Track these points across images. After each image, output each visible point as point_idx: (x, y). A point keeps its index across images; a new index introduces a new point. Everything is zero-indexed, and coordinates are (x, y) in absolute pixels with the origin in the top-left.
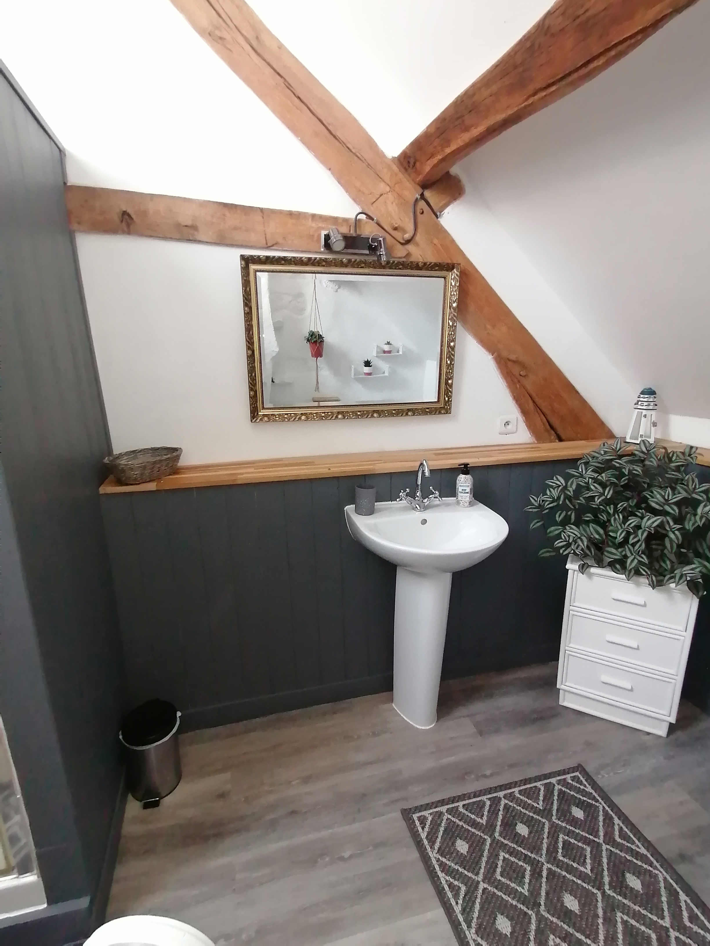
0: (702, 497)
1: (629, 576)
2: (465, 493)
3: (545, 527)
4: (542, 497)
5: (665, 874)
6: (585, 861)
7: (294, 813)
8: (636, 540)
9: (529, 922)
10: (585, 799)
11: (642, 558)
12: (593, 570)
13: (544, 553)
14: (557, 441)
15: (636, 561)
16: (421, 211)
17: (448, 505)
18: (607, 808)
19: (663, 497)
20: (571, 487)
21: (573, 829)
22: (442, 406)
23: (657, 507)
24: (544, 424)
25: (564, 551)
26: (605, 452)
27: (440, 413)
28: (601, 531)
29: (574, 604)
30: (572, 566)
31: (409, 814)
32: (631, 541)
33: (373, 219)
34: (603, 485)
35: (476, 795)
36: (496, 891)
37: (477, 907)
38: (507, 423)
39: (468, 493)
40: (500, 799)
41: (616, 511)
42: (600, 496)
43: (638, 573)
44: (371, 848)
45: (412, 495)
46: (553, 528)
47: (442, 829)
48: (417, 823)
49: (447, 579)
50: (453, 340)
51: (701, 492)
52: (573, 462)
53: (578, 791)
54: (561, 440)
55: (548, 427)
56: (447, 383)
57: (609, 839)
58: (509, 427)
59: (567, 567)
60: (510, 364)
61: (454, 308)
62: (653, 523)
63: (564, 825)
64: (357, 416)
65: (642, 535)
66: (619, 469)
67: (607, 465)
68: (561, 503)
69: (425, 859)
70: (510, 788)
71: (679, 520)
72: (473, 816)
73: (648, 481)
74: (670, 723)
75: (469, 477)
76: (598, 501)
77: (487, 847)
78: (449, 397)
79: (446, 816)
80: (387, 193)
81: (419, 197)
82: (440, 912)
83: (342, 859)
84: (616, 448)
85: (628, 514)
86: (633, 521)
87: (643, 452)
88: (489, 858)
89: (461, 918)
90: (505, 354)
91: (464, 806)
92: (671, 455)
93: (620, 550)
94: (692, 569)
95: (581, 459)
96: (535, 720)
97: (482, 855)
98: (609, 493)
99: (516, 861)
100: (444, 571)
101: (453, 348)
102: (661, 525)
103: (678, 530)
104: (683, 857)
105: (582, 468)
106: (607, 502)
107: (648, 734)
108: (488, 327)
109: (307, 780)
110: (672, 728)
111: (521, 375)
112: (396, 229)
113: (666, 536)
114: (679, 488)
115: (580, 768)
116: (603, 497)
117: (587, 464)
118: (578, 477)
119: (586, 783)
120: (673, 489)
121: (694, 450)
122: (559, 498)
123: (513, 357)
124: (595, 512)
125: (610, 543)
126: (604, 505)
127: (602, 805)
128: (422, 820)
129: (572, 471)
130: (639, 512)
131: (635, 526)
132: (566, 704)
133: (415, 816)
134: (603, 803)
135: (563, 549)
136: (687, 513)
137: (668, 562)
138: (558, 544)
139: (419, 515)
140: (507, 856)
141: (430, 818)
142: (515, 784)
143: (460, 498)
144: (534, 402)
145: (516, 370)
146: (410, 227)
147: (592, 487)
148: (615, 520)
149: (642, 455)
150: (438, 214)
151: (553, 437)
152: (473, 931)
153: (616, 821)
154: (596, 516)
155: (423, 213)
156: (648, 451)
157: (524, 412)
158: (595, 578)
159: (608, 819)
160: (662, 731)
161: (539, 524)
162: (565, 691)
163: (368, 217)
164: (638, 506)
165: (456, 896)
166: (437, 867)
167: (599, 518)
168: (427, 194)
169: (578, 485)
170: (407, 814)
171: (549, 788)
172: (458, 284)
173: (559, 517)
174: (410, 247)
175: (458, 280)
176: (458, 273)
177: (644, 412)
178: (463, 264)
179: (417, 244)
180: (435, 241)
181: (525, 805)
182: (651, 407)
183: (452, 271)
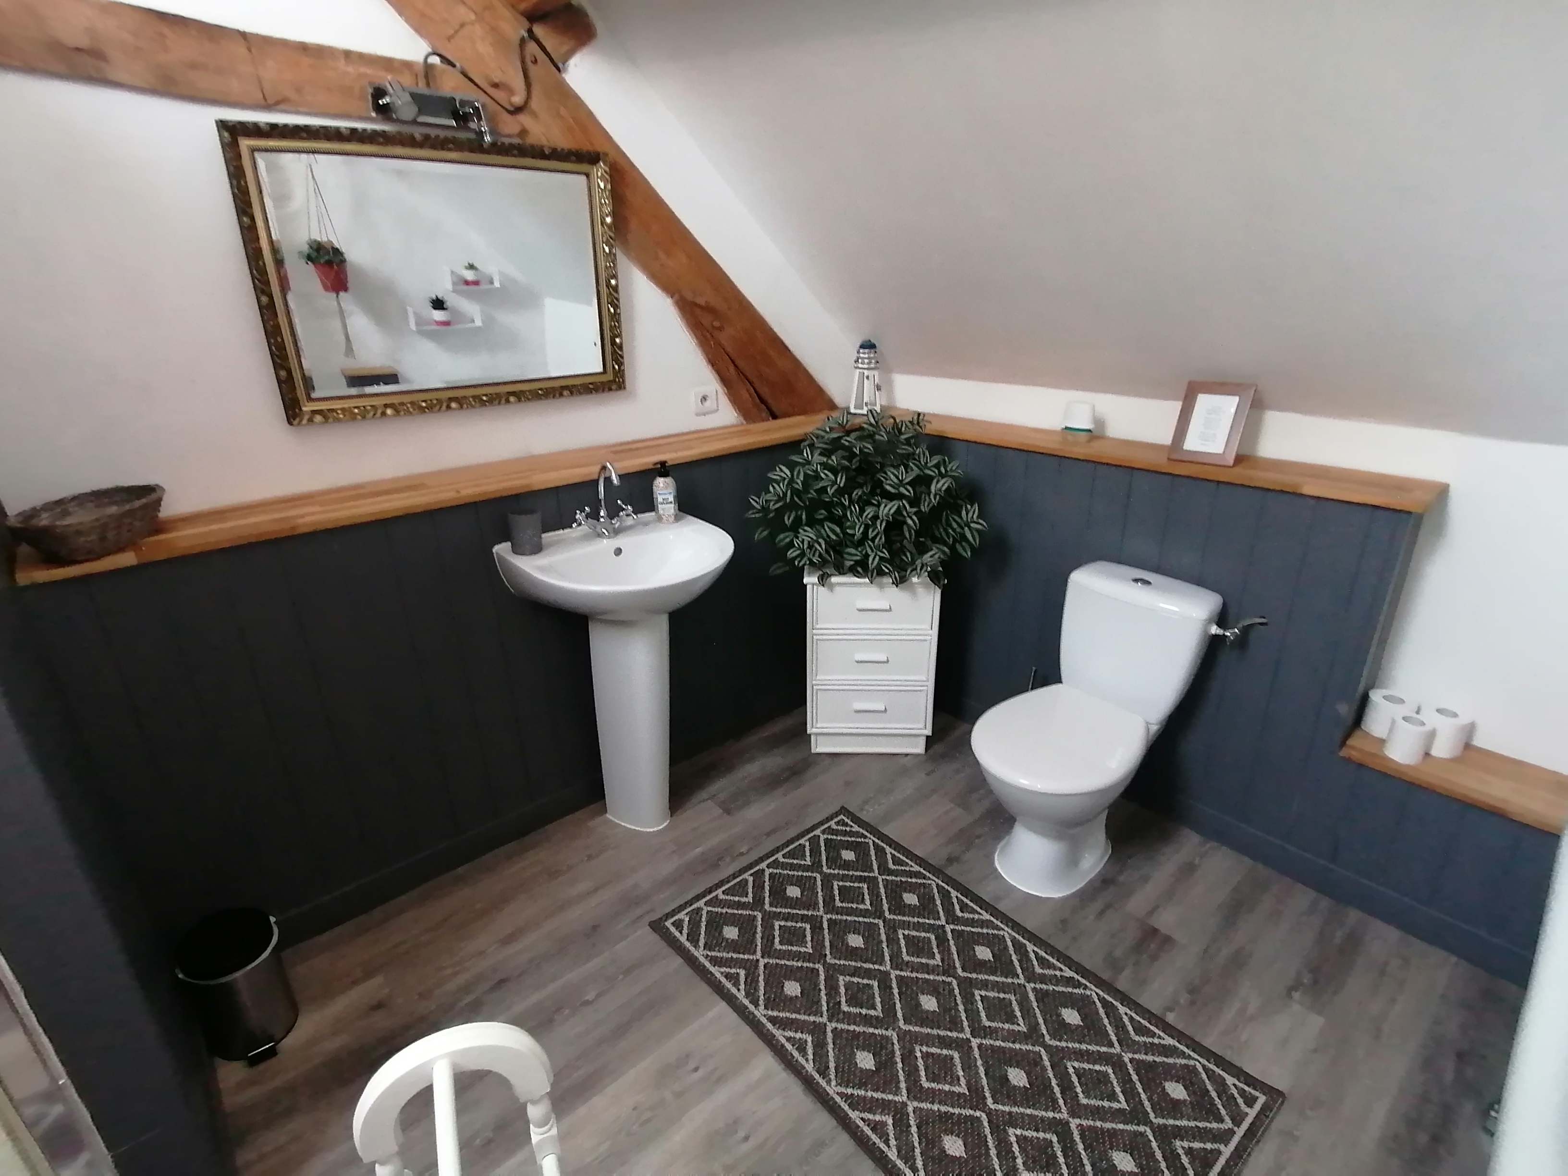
0: (933, 472)
1: (872, 577)
2: (667, 503)
3: (772, 536)
4: (764, 497)
5: (936, 880)
6: (863, 898)
7: (502, 981)
8: (875, 533)
9: (818, 975)
10: (853, 839)
11: (884, 553)
12: (834, 579)
13: (776, 570)
14: (770, 418)
15: (877, 558)
16: (533, 59)
17: (646, 523)
18: (877, 841)
19: (897, 478)
20: (798, 478)
21: (846, 872)
22: (612, 378)
23: (893, 491)
24: (751, 396)
25: (799, 562)
26: (831, 429)
27: (610, 389)
28: (838, 530)
29: (818, 627)
30: (810, 580)
31: (660, 923)
32: (871, 535)
33: (454, 66)
34: (834, 471)
35: (734, 876)
36: (778, 961)
37: (762, 984)
38: (704, 399)
39: (670, 503)
40: (763, 870)
41: (851, 502)
42: (832, 486)
43: (881, 573)
44: (621, 977)
45: (594, 515)
46: (782, 536)
47: (703, 925)
48: (673, 929)
49: (664, 623)
50: (615, 277)
51: (932, 467)
52: (794, 446)
53: (845, 833)
54: (775, 417)
55: (758, 401)
56: (613, 343)
57: (884, 869)
58: (708, 404)
59: (804, 582)
60: (698, 311)
61: (609, 226)
62: (890, 509)
63: (836, 872)
64: (483, 403)
65: (881, 526)
66: (849, 449)
67: (835, 446)
68: (788, 500)
69: (691, 961)
70: (773, 855)
71: (915, 502)
72: (737, 899)
73: (879, 459)
74: (927, 737)
75: (669, 480)
76: (830, 491)
77: (760, 922)
78: (620, 364)
79: (706, 909)
80: (472, 23)
81: (526, 35)
82: (722, 1006)
83: (587, 1003)
84: (843, 422)
85: (864, 503)
86: (870, 511)
87: (871, 425)
88: (763, 933)
89: (746, 1002)
90: (689, 296)
91: (723, 892)
92: (900, 426)
93: (860, 549)
94: (931, 557)
95: (803, 440)
96: (787, 779)
97: (755, 932)
98: (841, 481)
99: (794, 924)
100: (657, 612)
101: (616, 289)
102: (898, 511)
103: (915, 514)
104: (951, 860)
105: (806, 453)
106: (840, 492)
107: (907, 755)
108: (661, 255)
109: (508, 940)
110: (930, 741)
111: (713, 326)
112: (496, 86)
113: (905, 523)
114: (911, 464)
115: (843, 810)
116: (836, 487)
117: (812, 446)
118: (803, 465)
119: (851, 824)
120: (906, 467)
121: (921, 417)
122: (785, 494)
123: (701, 301)
124: (828, 506)
125: (848, 543)
126: (838, 497)
127: (871, 839)
128: (678, 925)
129: (796, 458)
130: (875, 500)
131: (873, 517)
132: (820, 750)
133: (668, 924)
134: (872, 837)
135: (798, 560)
136: (922, 493)
137: (908, 554)
138: (791, 554)
139: (608, 544)
140: (783, 923)
141: (687, 919)
142: (777, 850)
143: (660, 512)
144: (736, 366)
145: (706, 320)
146: (518, 84)
147: (823, 476)
148: (851, 512)
149: (871, 428)
150: (561, 65)
151: (764, 415)
152: (762, 1007)
153: (888, 850)
154: (830, 512)
155: (536, 62)
156: (876, 422)
157: (725, 381)
158: (837, 589)
159: (880, 851)
160: (920, 747)
161: (765, 533)
162: (817, 734)
163: (445, 62)
164: (873, 493)
165: (736, 984)
166: (707, 964)
167: (833, 513)
168: (538, 30)
169: (806, 474)
170: (657, 926)
171: (814, 841)
172: (609, 187)
173: (789, 519)
174: (524, 119)
175: (609, 179)
176: (607, 169)
177: (866, 373)
178: (612, 154)
179: (534, 115)
180: (563, 111)
181: (792, 867)
182: (872, 366)
183: (597, 165)
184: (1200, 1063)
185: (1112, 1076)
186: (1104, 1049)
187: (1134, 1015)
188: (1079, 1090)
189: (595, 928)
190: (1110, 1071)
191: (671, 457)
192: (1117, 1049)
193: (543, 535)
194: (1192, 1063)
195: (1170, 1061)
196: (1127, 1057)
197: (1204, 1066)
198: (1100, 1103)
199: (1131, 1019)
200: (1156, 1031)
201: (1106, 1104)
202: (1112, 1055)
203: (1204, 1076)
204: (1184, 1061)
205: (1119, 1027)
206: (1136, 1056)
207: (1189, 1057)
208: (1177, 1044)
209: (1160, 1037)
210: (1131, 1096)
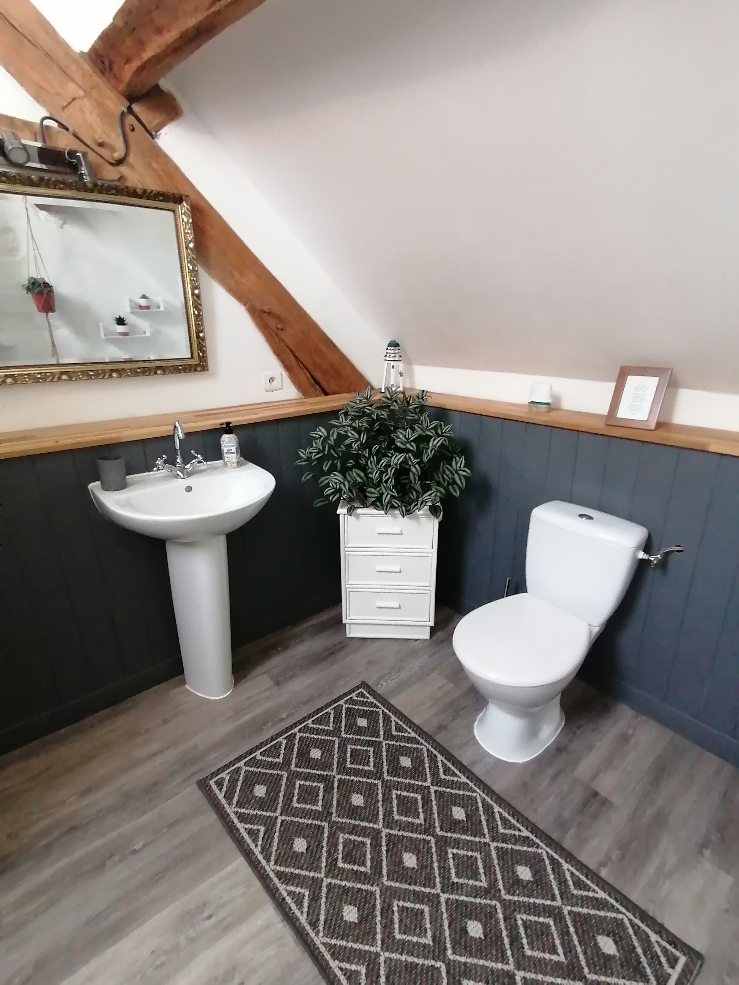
0: (432, 432)
1: (386, 510)
2: (231, 453)
3: (315, 478)
4: (309, 450)
5: (427, 746)
6: (369, 760)
7: (72, 829)
8: (387, 477)
9: (323, 831)
10: (368, 709)
11: (393, 492)
12: (359, 511)
13: (318, 503)
14: (323, 395)
15: (389, 496)
16: (131, 128)
17: (215, 468)
18: (385, 710)
19: (405, 436)
20: (333, 436)
21: (359, 737)
22: (198, 362)
23: (402, 446)
24: (308, 379)
25: (333, 498)
26: (360, 401)
27: (196, 370)
28: (362, 475)
29: (348, 546)
30: (341, 511)
31: (205, 782)
32: (384, 479)
33: (67, 129)
34: (359, 431)
35: (272, 739)
37: (276, 840)
38: (272, 380)
39: (234, 453)
40: (295, 734)
41: (370, 454)
42: (356, 442)
43: (393, 507)
44: (165, 830)
45: (171, 462)
46: (322, 479)
47: (240, 783)
48: (214, 787)
49: (222, 542)
50: (197, 288)
51: (431, 429)
52: (334, 414)
53: (363, 704)
54: (326, 394)
55: (313, 382)
56: (198, 337)
57: (388, 735)
58: (274, 383)
59: (338, 512)
60: (265, 316)
61: (191, 249)
62: (398, 460)
63: (351, 736)
64: (90, 377)
65: (391, 472)
66: (369, 415)
67: (361, 414)
68: (326, 453)
69: (223, 816)
70: (304, 722)
71: (418, 454)
72: (270, 759)
73: (392, 423)
74: (431, 627)
75: (232, 436)
76: (355, 446)
77: (284, 782)
78: (204, 352)
79: (245, 768)
80: (82, 98)
81: (126, 110)
82: (241, 860)
83: (135, 852)
84: (367, 396)
85: (380, 455)
86: (384, 461)
87: (387, 398)
88: (286, 791)
89: (261, 857)
90: (258, 305)
91: (261, 753)
92: (408, 400)
93: (378, 489)
94: (429, 495)
95: (341, 410)
96: (326, 658)
97: (280, 791)
98: (364, 438)
99: (311, 783)
100: (217, 534)
101: (198, 296)
102: (405, 462)
103: (418, 463)
104: (441, 728)
105: (342, 417)
106: (364, 446)
107: (416, 640)
108: (236, 274)
109: (87, 791)
110: (433, 631)
111: (277, 328)
112: (101, 145)
113: (410, 470)
114: (416, 427)
115: (364, 685)
116: (359, 442)
117: (346, 414)
118: (338, 427)
119: (368, 695)
120: (413, 430)
121: (425, 393)
122: (324, 448)
123: (266, 308)
124: (357, 457)
125: (371, 485)
126: (362, 450)
127: (382, 709)
128: (220, 782)
129: (334, 422)
130: (390, 453)
131: (386, 465)
132: (352, 635)
133: (212, 782)
134: (382, 707)
135: (332, 496)
136: (423, 448)
137: (414, 493)
138: (327, 492)
139: (183, 483)
140: (302, 782)
141: (228, 778)
142: (309, 717)
143: (226, 460)
144: (295, 356)
145: (273, 323)
146: (119, 144)
147: (350, 434)
148: (371, 462)
149: (387, 401)
150: (153, 133)
151: (318, 392)
152: (272, 863)
153: (393, 718)
154: (357, 462)
155: (133, 130)
156: (392, 397)
157: (288, 368)
158: (362, 518)
159: (387, 719)
160: (426, 635)
161: (310, 476)
162: (350, 624)
163: (60, 125)
164: (389, 448)
165: (256, 840)
166: (236, 820)
167: (359, 462)
168: (137, 108)
169: (339, 434)
170: (203, 785)
171: (338, 710)
172: (191, 221)
173: (326, 467)
174: (123, 169)
175: (191, 216)
176: (189, 207)
177: (392, 363)
178: (192, 197)
179: (132, 167)
180: (154, 165)
181: (318, 732)
182: (397, 358)
183: (182, 204)
184: (627, 917)
185: (553, 928)
186: (548, 902)
187: (574, 871)
188: (525, 941)
189: (155, 784)
190: (552, 923)
191: (235, 420)
192: (558, 903)
193: (127, 477)
194: (620, 916)
195: (602, 913)
196: (566, 909)
197: (630, 920)
198: (541, 955)
199: (572, 874)
200: (592, 885)
201: (547, 956)
202: (554, 908)
203: (631, 931)
204: (614, 915)
205: (562, 882)
206: (575, 909)
207: (618, 911)
208: (608, 898)
209: (594, 891)
210: (569, 949)
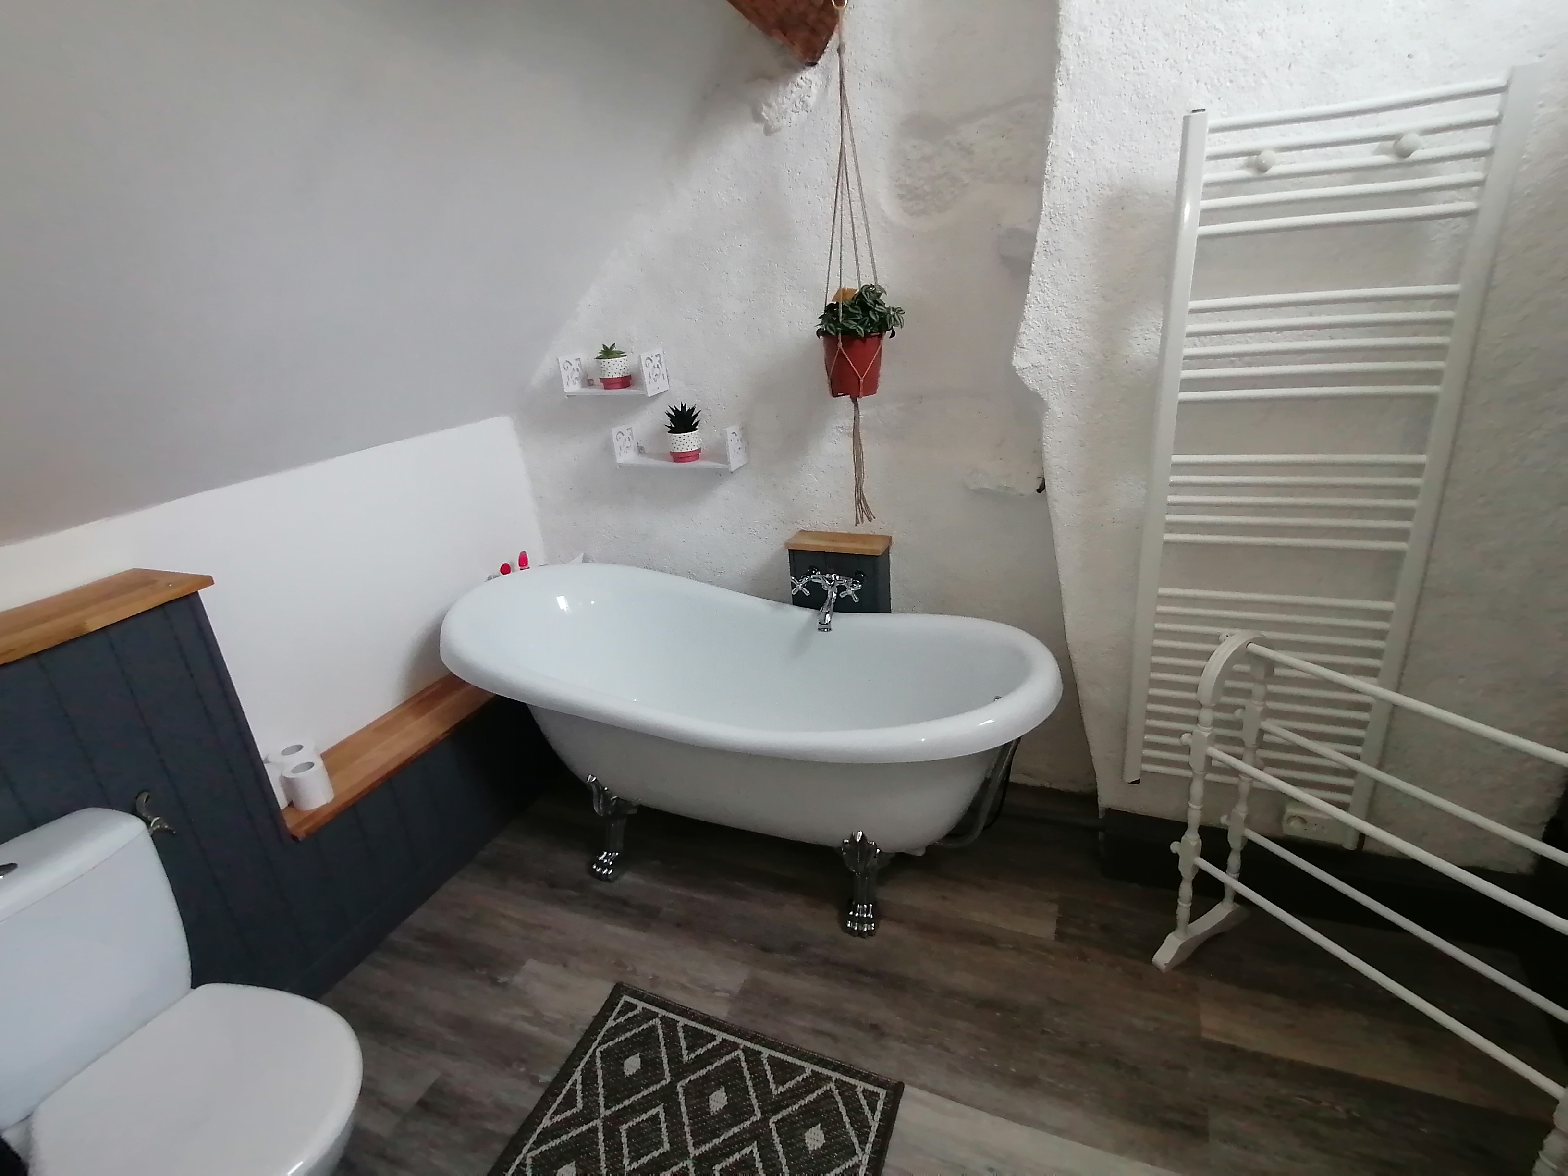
186: (601, 1136)
187: (551, 1111)
188: (656, 1154)
190: (625, 1127)
192: (598, 1123)
194: (598, 1054)
195: (600, 1073)
196: (604, 1112)
197: (599, 1044)
198: (664, 1130)
199: (556, 1113)
200: (568, 1087)
201: (663, 1126)
202: (605, 1127)
203: (611, 1043)
204: (598, 1061)
205: (569, 1124)
206: (602, 1103)
207: (593, 1056)
208: (580, 1068)
209: (574, 1084)
210: (647, 1104)
